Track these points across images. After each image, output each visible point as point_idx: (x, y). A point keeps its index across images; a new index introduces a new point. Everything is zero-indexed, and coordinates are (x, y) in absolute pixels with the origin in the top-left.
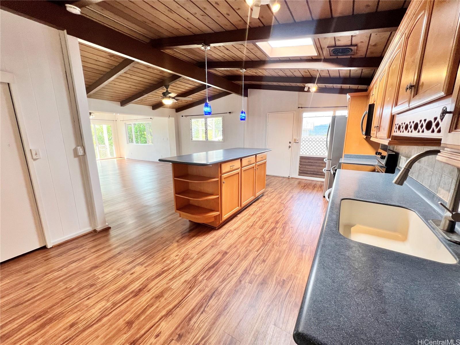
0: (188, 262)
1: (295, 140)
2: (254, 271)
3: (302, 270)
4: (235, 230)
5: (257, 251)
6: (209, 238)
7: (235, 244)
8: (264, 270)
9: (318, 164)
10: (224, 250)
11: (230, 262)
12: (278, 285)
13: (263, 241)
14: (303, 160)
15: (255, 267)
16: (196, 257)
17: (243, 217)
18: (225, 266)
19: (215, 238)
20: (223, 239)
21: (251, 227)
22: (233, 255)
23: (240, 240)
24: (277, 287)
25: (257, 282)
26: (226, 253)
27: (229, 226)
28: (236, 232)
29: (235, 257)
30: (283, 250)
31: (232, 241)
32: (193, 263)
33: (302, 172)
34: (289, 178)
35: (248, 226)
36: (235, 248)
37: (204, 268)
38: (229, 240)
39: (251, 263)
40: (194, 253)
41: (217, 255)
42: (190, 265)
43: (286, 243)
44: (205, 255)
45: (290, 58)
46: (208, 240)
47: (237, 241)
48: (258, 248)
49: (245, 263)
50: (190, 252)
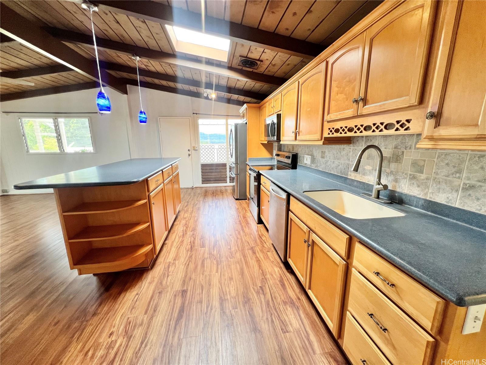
0: (138, 333)
1: (194, 147)
2: (230, 294)
3: (267, 270)
4: (175, 260)
5: (217, 272)
6: (147, 284)
7: (188, 276)
8: (237, 287)
9: (219, 170)
10: (179, 289)
11: (197, 298)
12: (259, 295)
13: (214, 259)
14: (205, 168)
15: (228, 290)
16: (145, 318)
17: (173, 242)
18: (195, 306)
19: (156, 280)
20: (168, 277)
21: (191, 250)
22: (195, 290)
23: (189, 269)
24: (260, 297)
25: (241, 303)
26: (184, 292)
27: (163, 258)
28: (178, 263)
29: (198, 291)
30: (239, 260)
31: (180, 275)
32: (148, 328)
33: (205, 180)
34: (192, 188)
35: (187, 250)
36: (191, 280)
37: (169, 325)
38: (177, 274)
39: (220, 288)
40: (139, 315)
41: (175, 300)
42: (146, 334)
43: (237, 252)
44: (158, 309)
45: (198, 58)
46: (148, 287)
47: (186, 272)
48: (215, 269)
49: (214, 291)
50: (132, 317)
